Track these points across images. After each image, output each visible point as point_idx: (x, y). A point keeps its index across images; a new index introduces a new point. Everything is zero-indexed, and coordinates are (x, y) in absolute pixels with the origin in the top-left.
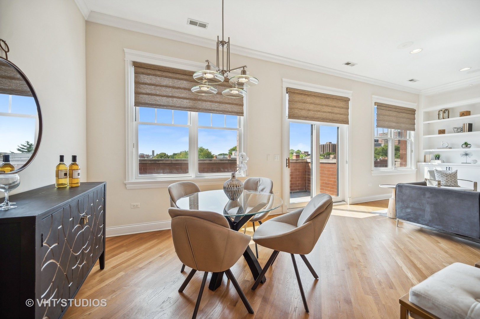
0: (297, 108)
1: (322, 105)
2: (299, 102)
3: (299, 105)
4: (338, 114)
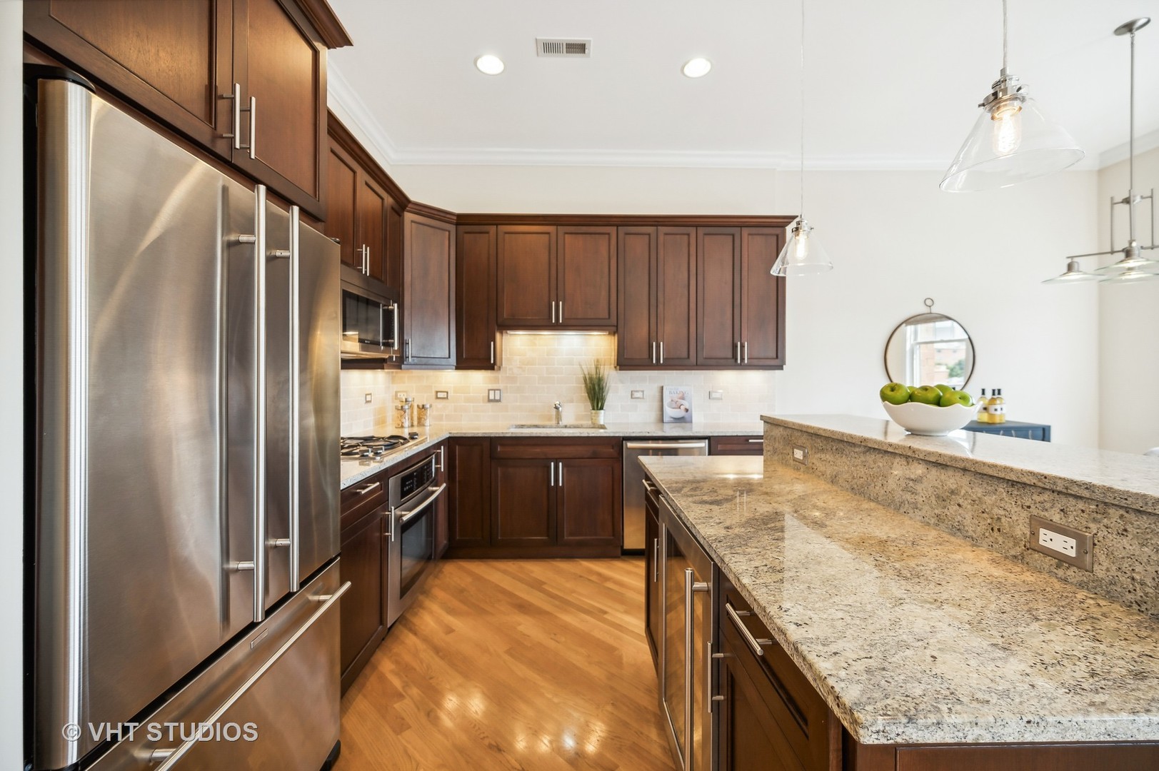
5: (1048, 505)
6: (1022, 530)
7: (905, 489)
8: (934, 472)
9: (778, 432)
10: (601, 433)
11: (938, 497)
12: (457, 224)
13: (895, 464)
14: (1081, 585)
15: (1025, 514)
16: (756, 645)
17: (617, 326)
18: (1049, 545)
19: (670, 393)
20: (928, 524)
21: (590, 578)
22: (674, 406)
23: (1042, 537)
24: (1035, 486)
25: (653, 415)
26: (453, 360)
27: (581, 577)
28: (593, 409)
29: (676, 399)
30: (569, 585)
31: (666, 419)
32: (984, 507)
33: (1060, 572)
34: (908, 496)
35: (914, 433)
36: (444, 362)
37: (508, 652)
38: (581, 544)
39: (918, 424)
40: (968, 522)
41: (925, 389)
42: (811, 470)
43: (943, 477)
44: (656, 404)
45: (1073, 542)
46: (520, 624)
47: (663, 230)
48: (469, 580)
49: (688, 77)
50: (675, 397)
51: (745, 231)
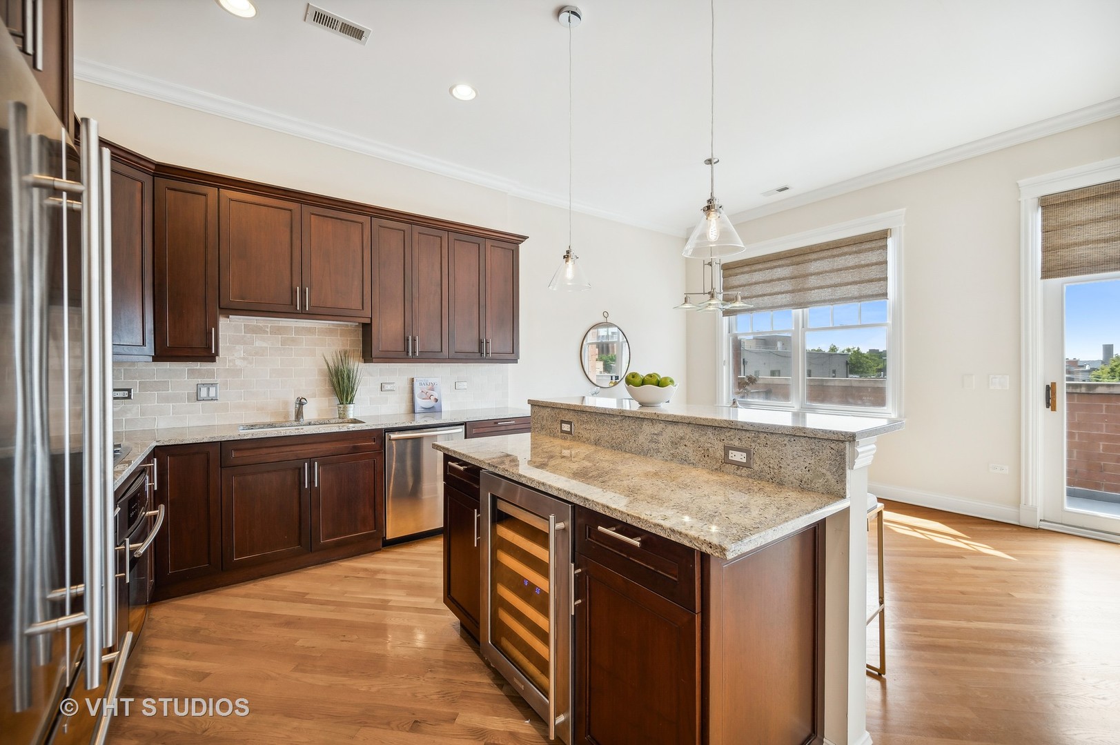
5: (732, 437)
6: (720, 453)
7: (651, 441)
8: (670, 427)
9: (545, 413)
10: (357, 427)
11: (672, 442)
12: (154, 176)
13: (644, 425)
14: (748, 476)
15: (721, 444)
16: (636, 542)
17: (371, 318)
18: (734, 459)
19: (421, 384)
20: (667, 460)
21: (358, 575)
22: (425, 396)
23: (730, 455)
24: (727, 428)
25: (403, 407)
26: (149, 349)
27: (346, 577)
28: (342, 404)
29: (426, 390)
30: (336, 588)
31: (418, 409)
32: (700, 444)
33: (739, 472)
34: (653, 445)
35: (643, 405)
36: (135, 351)
37: (296, 669)
38: (339, 545)
39: (645, 399)
40: (690, 455)
41: (650, 376)
42: (578, 439)
43: (675, 430)
44: (406, 396)
45: (745, 454)
46: (296, 640)
47: (417, 229)
48: (200, 617)
49: (454, 97)
50: (425, 388)
51: (489, 243)
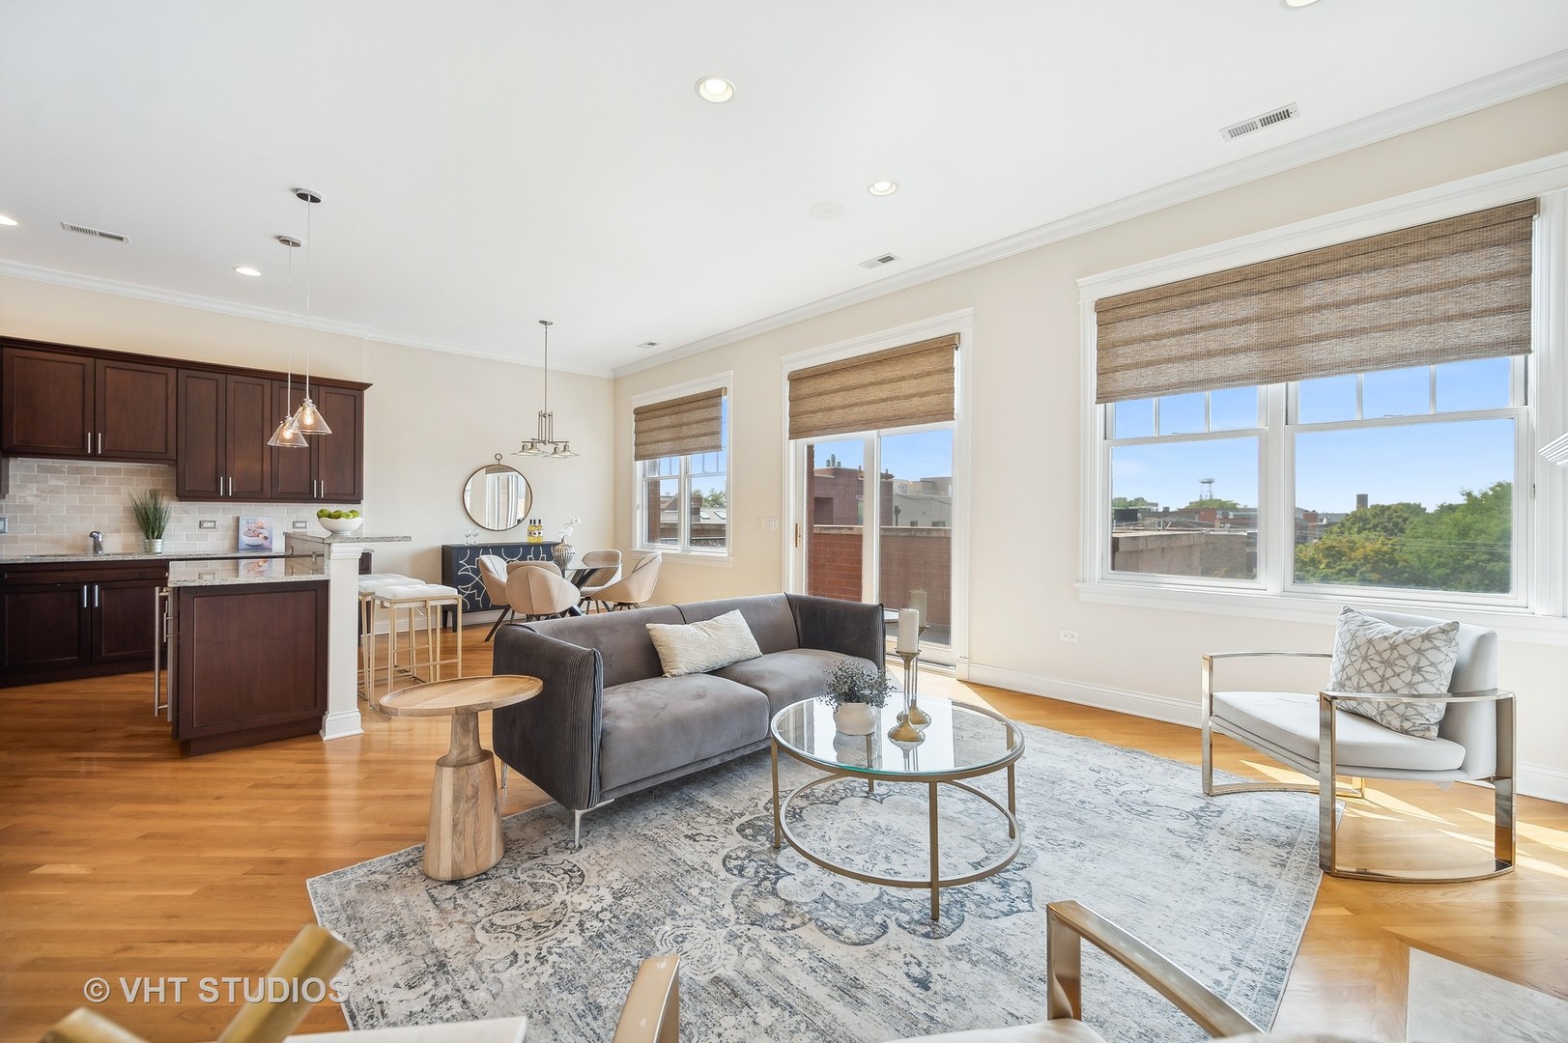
0: (806, 413)
1: (865, 386)
2: (810, 396)
3: (810, 404)
4: (914, 396)
17: (175, 460)
19: (247, 523)
22: (250, 536)
25: (225, 542)
28: (146, 538)
31: (241, 545)
38: (125, 659)
44: (230, 533)
47: (233, 378)
50: (253, 527)
